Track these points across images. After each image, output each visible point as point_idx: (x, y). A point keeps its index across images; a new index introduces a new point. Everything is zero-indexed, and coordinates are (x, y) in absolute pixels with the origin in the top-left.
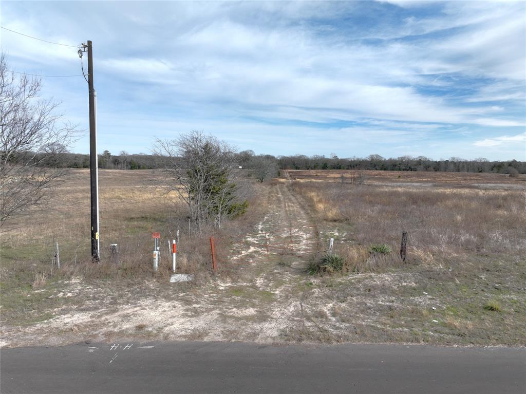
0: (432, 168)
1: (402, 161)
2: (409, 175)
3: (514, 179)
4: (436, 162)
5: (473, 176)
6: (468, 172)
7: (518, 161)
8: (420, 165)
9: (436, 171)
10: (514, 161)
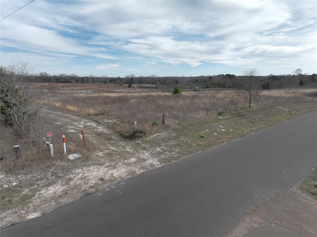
0: (80, 81)
1: (62, 77)
2: (69, 86)
3: (122, 87)
4: (81, 77)
5: (103, 85)
6: (99, 83)
7: (121, 77)
8: (73, 79)
9: (82, 83)
10: (119, 77)
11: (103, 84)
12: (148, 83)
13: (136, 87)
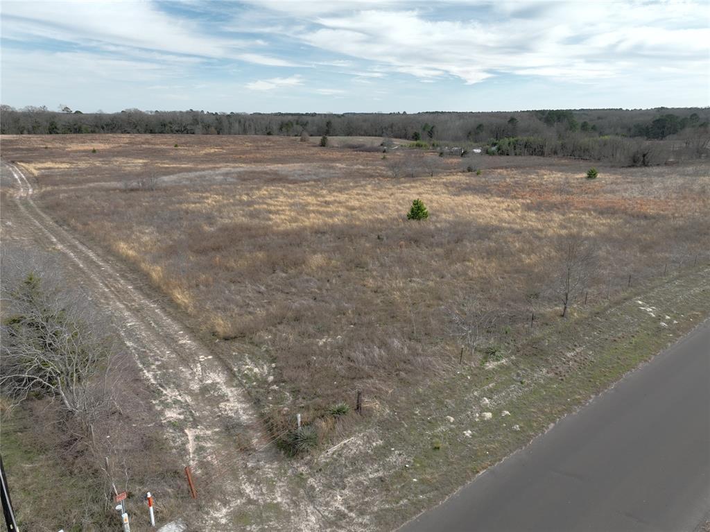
0: (213, 129)
3: (305, 144)
5: (265, 141)
6: (256, 134)
9: (219, 133)
11: (263, 136)
12: (367, 134)
13: (337, 145)
